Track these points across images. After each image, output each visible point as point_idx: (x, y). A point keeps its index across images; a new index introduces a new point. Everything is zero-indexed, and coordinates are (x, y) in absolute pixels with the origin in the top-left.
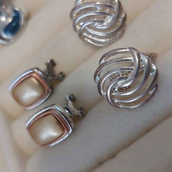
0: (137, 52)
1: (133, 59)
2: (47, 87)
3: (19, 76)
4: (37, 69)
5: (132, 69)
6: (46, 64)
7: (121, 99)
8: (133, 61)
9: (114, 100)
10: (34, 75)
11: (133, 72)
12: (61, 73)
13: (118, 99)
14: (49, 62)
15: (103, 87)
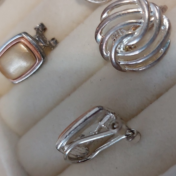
0: (146, 3)
1: (141, 11)
2: (37, 54)
3: (5, 44)
4: (26, 33)
5: (140, 23)
6: (35, 29)
7: (128, 61)
8: (141, 13)
9: (120, 62)
10: (22, 41)
11: (143, 26)
12: (53, 39)
13: (124, 61)
14: (38, 26)
15: (106, 47)
